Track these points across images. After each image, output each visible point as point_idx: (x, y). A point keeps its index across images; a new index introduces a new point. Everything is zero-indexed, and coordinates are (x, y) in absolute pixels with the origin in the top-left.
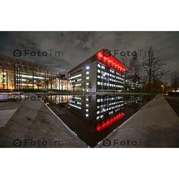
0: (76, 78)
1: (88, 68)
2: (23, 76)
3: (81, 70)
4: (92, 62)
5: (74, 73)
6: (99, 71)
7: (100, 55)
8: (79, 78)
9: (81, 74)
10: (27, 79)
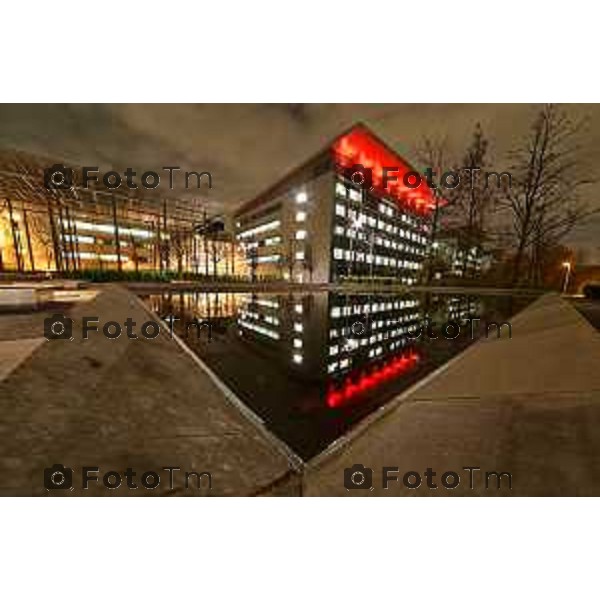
0: (260, 234)
1: (302, 198)
2: (80, 225)
3: (279, 206)
4: (317, 175)
5: (254, 217)
6: (340, 210)
7: (347, 149)
8: (270, 234)
10: (95, 238)
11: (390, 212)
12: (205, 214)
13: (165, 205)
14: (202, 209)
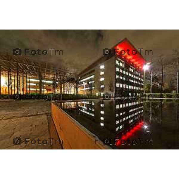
0: (87, 80)
1: (102, 67)
3: (94, 71)
4: (107, 59)
5: (85, 75)
6: (118, 69)
8: (91, 80)
9: (94, 75)
10: (36, 84)
11: (132, 71)
12: (70, 73)
13: (57, 70)
14: (69, 72)
